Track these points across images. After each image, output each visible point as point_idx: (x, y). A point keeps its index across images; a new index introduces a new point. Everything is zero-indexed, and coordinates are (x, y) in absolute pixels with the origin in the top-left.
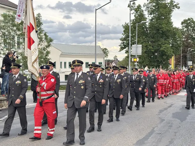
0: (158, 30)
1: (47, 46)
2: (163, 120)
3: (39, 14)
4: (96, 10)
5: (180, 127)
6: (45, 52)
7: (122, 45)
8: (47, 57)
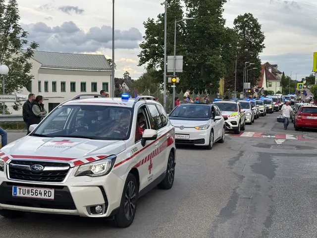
1: (27, 55)
2: (242, 177)
5: (272, 187)
6: (23, 66)
7: (143, 54)
8: (26, 73)
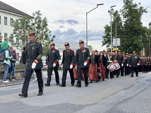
0: (132, 29)
2: (139, 82)
3: (45, 18)
4: (87, 13)
7: (104, 41)
